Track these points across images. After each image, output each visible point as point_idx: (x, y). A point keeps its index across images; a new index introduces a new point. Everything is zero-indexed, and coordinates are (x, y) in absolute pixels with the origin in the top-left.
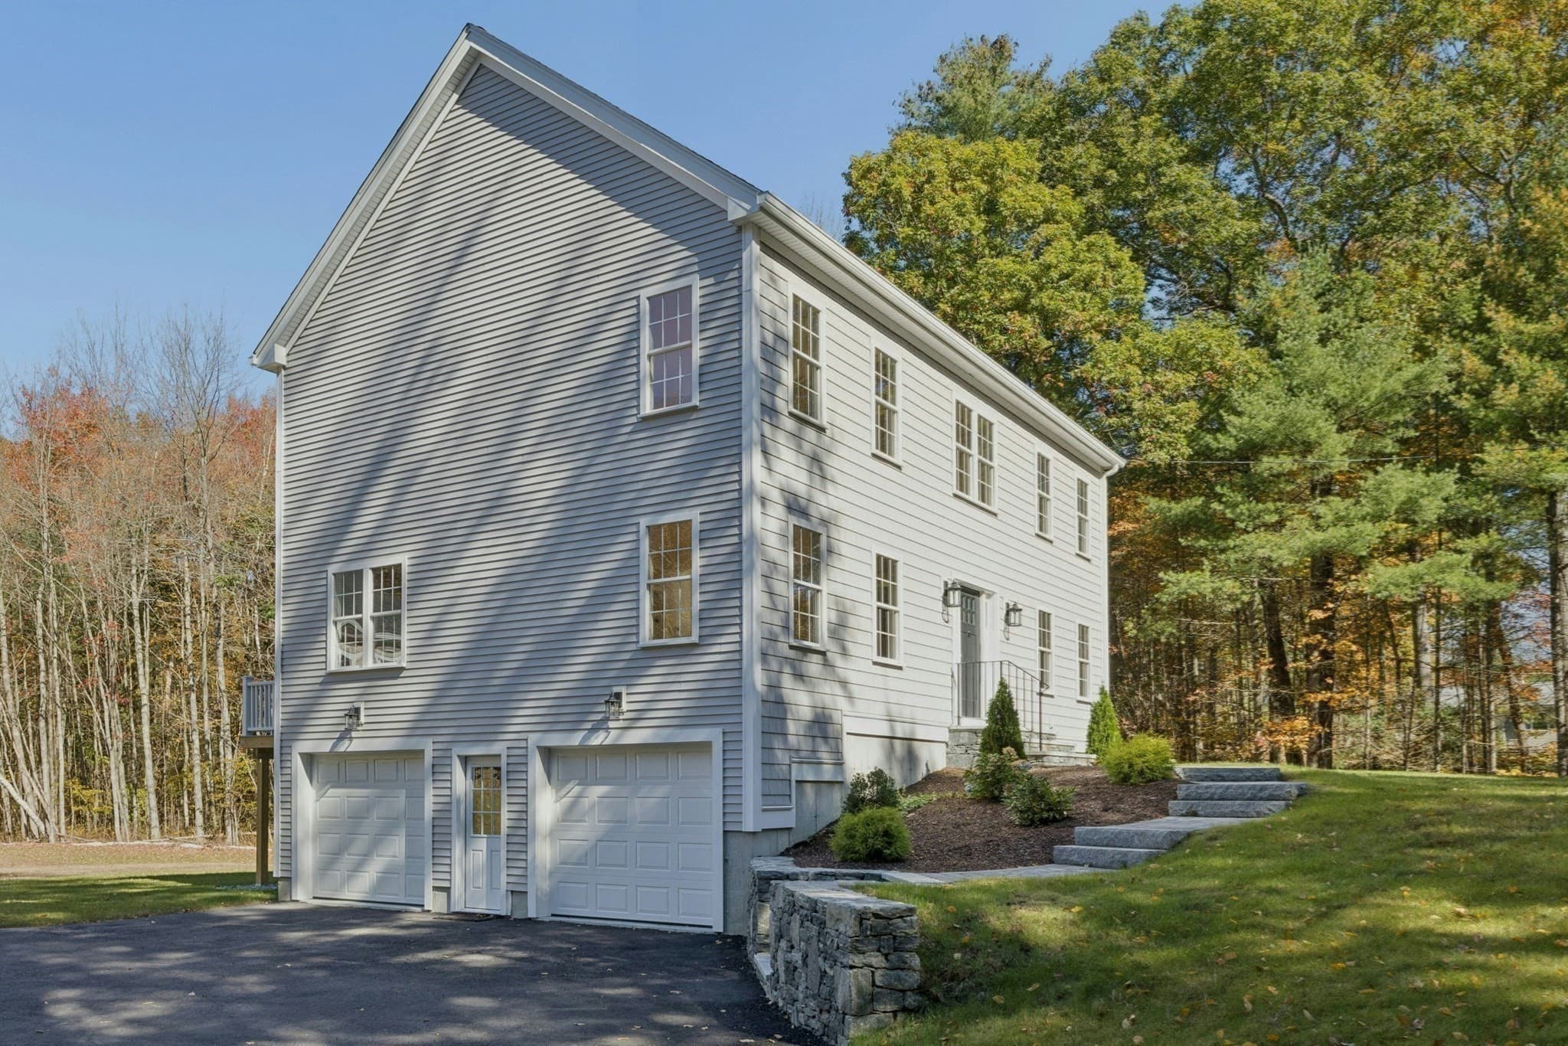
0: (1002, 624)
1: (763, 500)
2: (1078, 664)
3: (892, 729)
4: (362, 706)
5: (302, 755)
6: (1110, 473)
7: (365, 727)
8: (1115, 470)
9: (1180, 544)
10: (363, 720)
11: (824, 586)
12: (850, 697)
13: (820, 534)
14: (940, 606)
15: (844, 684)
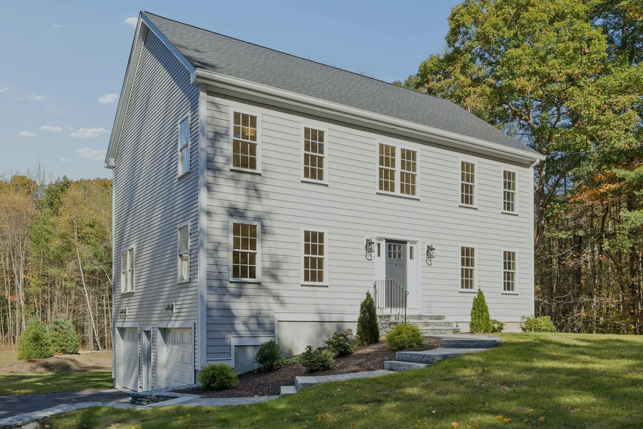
0: (425, 257)
1: (209, 214)
2: (503, 273)
3: (321, 317)
4: (127, 308)
5: (118, 328)
6: (535, 164)
7: (128, 317)
8: (538, 162)
9: (635, 194)
10: (127, 314)
11: (259, 250)
12: (282, 303)
13: (256, 226)
14: (364, 252)
15: (277, 297)
